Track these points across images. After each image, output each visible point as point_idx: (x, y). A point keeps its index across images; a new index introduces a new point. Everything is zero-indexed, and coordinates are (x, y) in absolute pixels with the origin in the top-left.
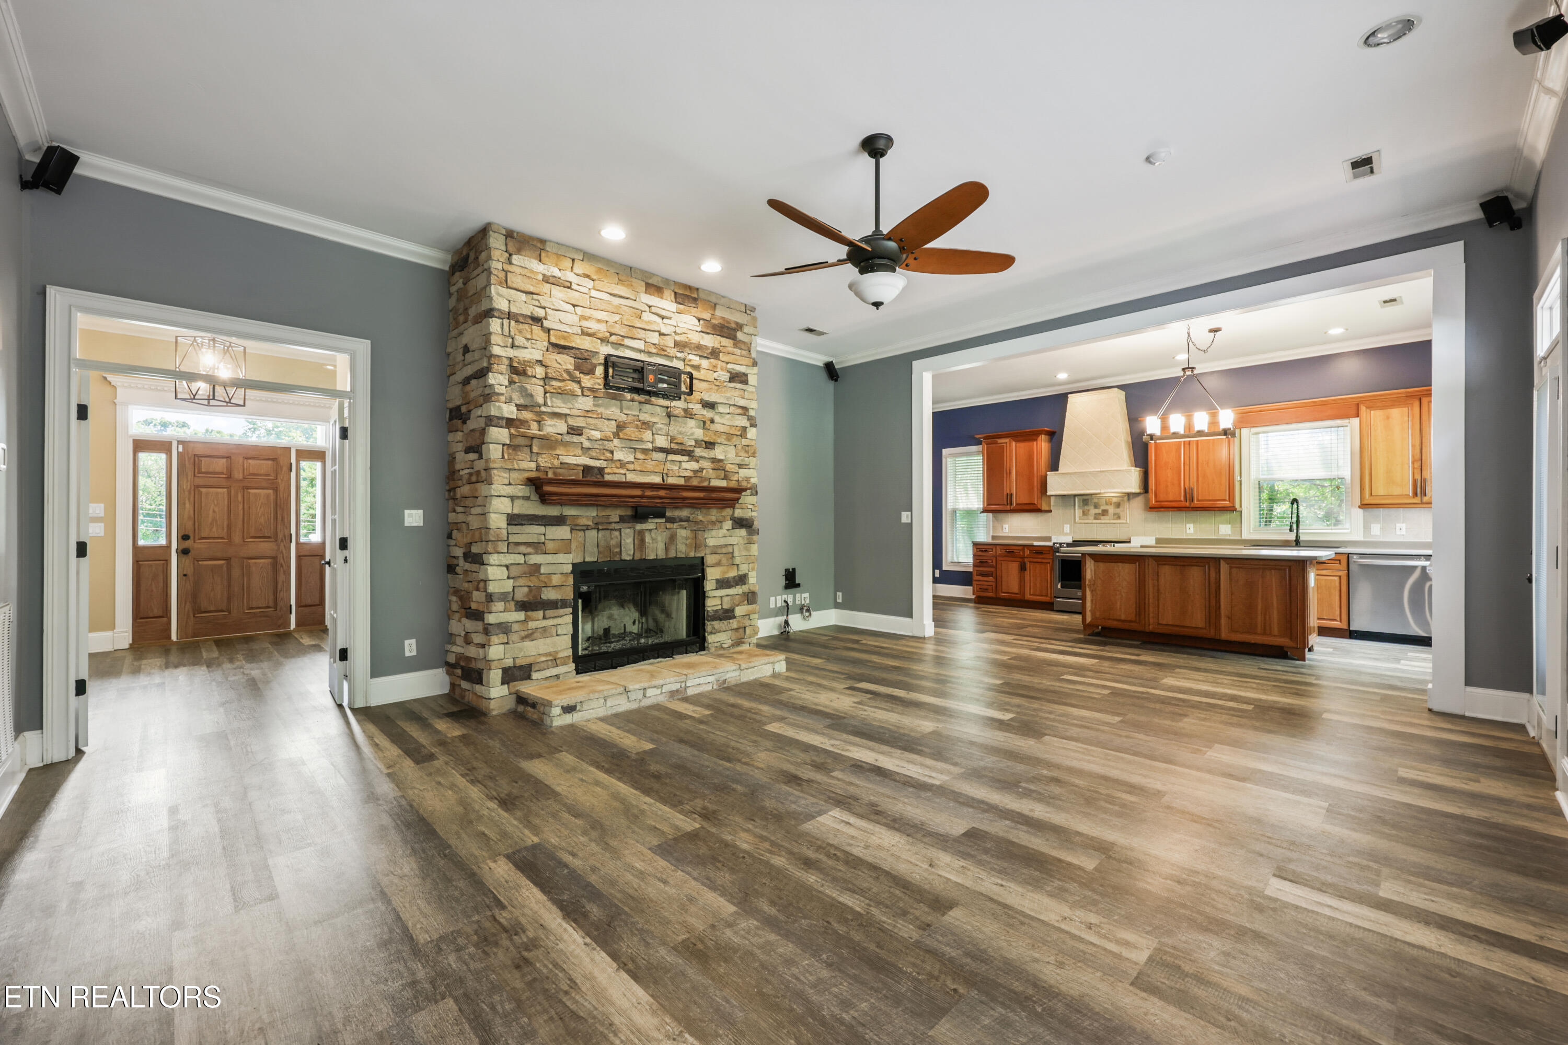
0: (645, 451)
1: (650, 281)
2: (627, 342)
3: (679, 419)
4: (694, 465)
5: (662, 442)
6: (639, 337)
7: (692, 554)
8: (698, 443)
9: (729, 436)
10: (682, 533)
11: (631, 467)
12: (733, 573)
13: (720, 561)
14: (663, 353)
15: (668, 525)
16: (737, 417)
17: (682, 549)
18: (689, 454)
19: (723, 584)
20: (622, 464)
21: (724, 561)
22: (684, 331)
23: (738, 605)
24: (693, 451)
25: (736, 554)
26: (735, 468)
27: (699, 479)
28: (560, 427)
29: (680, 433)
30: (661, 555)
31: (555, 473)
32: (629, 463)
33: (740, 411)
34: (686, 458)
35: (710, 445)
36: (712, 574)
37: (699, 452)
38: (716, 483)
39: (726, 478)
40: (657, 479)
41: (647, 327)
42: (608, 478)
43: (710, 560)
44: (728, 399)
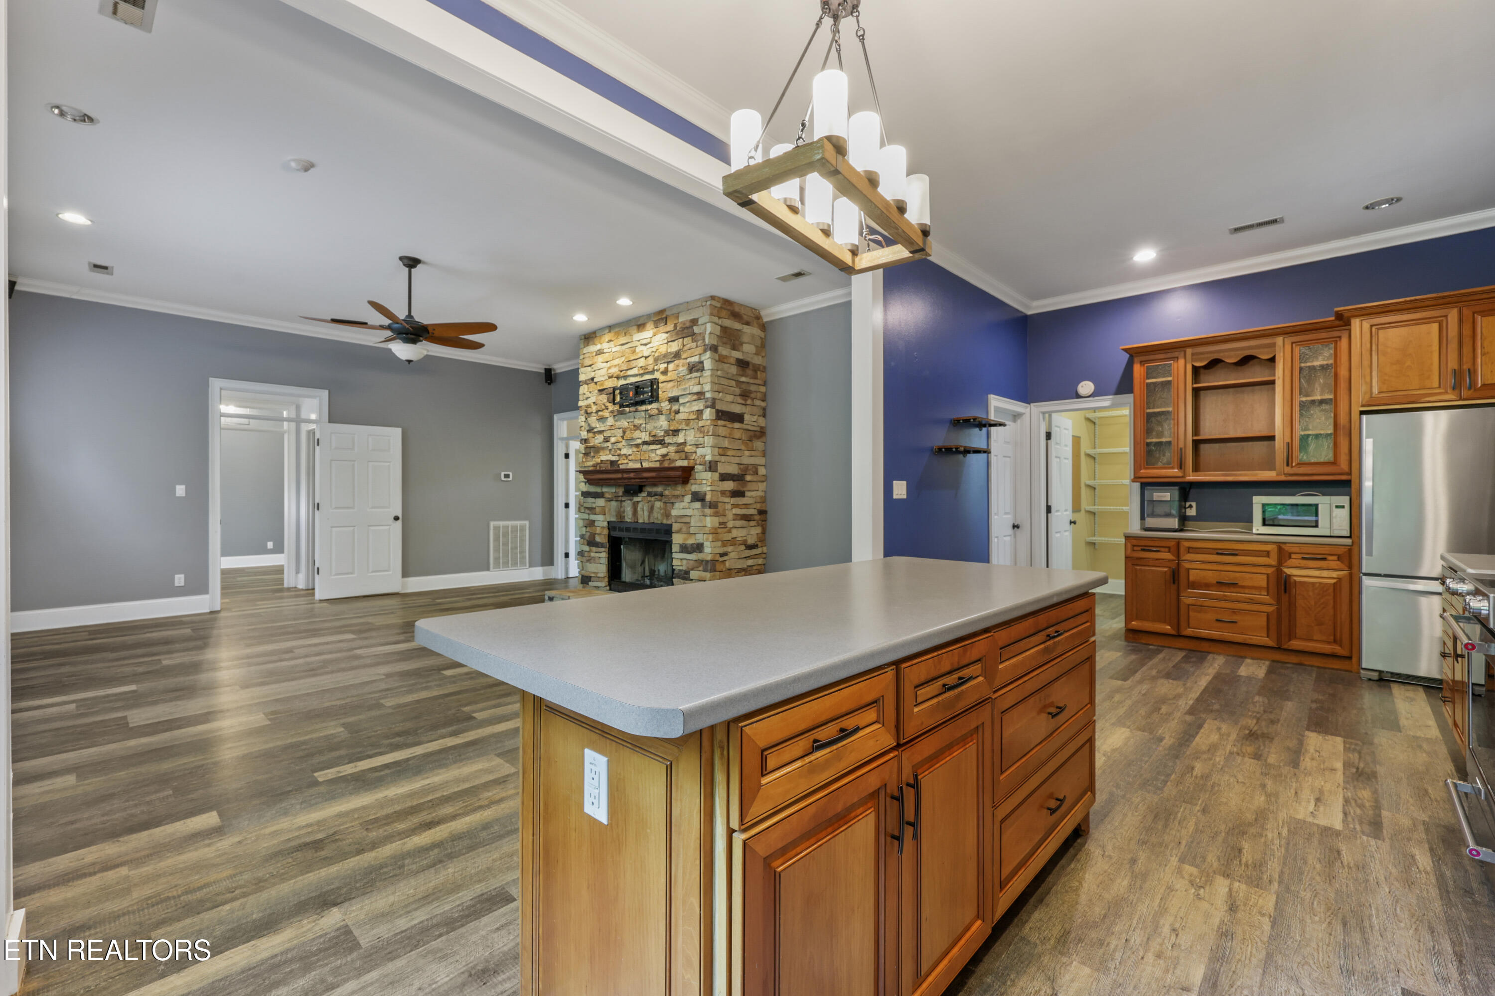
0: (637, 446)
1: (639, 323)
2: (630, 373)
3: (655, 417)
4: (664, 451)
5: (645, 437)
6: (634, 366)
7: (665, 522)
8: (667, 433)
9: (687, 421)
10: (658, 504)
11: (630, 458)
12: (691, 541)
13: (681, 529)
14: (647, 371)
15: (649, 498)
16: (694, 403)
17: (657, 517)
18: (661, 442)
19: (684, 549)
20: (626, 456)
21: (684, 529)
22: (657, 348)
23: (692, 569)
24: (664, 440)
25: (692, 524)
26: (693, 449)
27: (668, 462)
28: (600, 438)
29: (655, 428)
30: (646, 521)
31: (600, 467)
32: (630, 455)
33: (695, 397)
34: (659, 446)
35: (676, 432)
36: (677, 539)
37: (668, 440)
38: (679, 463)
39: (686, 458)
40: (638, 466)
41: (636, 357)
42: (621, 467)
43: (675, 527)
44: (685, 389)
